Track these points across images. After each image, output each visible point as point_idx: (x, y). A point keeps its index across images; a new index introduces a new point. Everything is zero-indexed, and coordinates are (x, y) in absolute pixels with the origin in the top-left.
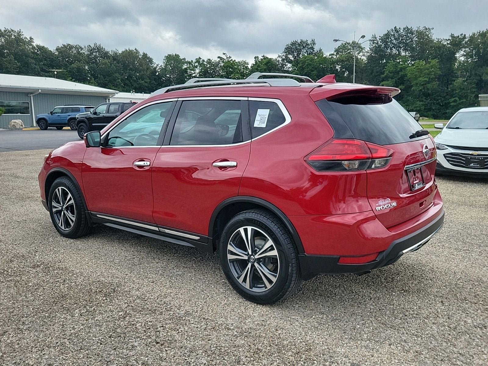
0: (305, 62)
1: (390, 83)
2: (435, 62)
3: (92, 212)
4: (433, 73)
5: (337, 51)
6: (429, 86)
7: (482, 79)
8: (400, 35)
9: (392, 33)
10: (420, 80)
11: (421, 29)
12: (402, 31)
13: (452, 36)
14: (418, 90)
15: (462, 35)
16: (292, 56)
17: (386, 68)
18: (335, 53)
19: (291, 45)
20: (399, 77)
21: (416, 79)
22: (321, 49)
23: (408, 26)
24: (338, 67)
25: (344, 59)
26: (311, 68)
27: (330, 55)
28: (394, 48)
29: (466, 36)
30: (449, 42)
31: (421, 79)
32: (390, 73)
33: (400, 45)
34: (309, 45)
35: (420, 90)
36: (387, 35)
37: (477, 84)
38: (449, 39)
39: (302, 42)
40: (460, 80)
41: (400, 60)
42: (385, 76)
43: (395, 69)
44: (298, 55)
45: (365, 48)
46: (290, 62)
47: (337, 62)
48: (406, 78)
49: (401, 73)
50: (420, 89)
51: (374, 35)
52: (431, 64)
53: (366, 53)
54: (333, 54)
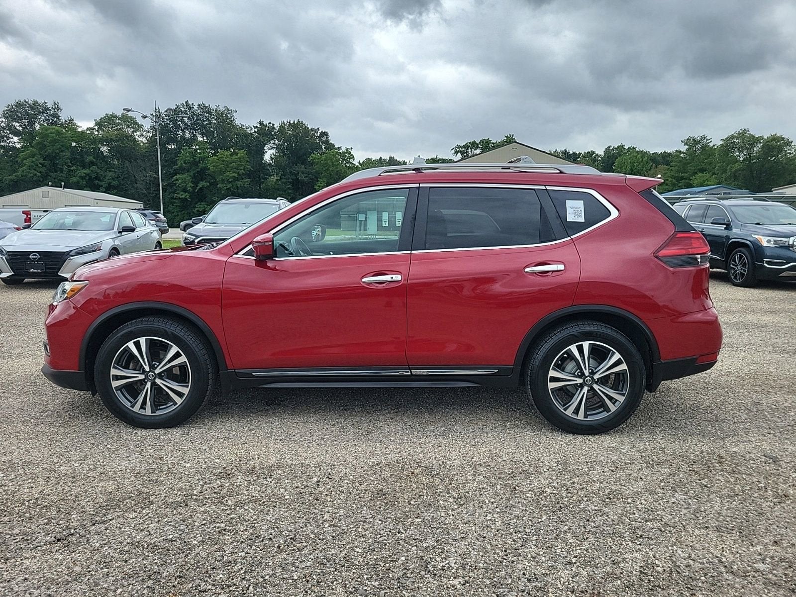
0: (48, 136)
1: (187, 177)
2: (242, 153)
3: (236, 371)
4: (242, 168)
5: (99, 124)
6: (239, 183)
7: (298, 179)
8: (193, 114)
9: (183, 110)
10: (228, 176)
11: (222, 109)
12: (196, 108)
13: (261, 123)
14: (225, 188)
15: (270, 123)
16: (18, 124)
17: (178, 157)
18: (96, 128)
19: (16, 106)
20: (199, 170)
21: (222, 172)
22: (72, 118)
23: (204, 103)
24: (104, 149)
25: (113, 137)
26: (58, 146)
27: (88, 129)
28: (187, 130)
29: (275, 126)
30: (256, 130)
31: (228, 173)
32: (185, 163)
33: (195, 127)
34: (50, 110)
35: (228, 189)
36: (176, 111)
37: (293, 184)
38: (257, 127)
39: (35, 103)
40: (274, 178)
41: (197, 147)
42: (179, 167)
43: (192, 159)
44: (32, 124)
45: (143, 125)
46: (16, 133)
47: (102, 141)
48: (208, 172)
49: (201, 165)
50: (229, 186)
51: (157, 108)
52: (239, 156)
53: (145, 133)
54: (93, 129)
